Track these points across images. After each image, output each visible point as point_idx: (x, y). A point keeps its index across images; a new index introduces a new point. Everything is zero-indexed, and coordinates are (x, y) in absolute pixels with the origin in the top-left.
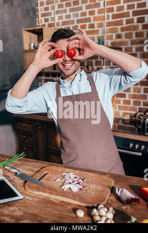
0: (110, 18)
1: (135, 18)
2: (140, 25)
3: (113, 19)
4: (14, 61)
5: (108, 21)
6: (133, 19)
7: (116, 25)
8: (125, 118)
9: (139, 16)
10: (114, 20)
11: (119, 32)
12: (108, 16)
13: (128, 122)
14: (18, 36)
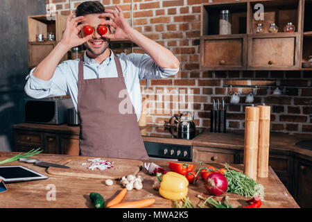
0: (138, 7)
1: (166, 9)
2: (172, 17)
3: (141, 9)
4: (15, 55)
5: (135, 11)
6: (163, 10)
7: (144, 16)
8: (159, 125)
9: (170, 8)
10: (143, 10)
11: (149, 24)
12: (136, 5)
13: (163, 129)
14: (22, 24)
